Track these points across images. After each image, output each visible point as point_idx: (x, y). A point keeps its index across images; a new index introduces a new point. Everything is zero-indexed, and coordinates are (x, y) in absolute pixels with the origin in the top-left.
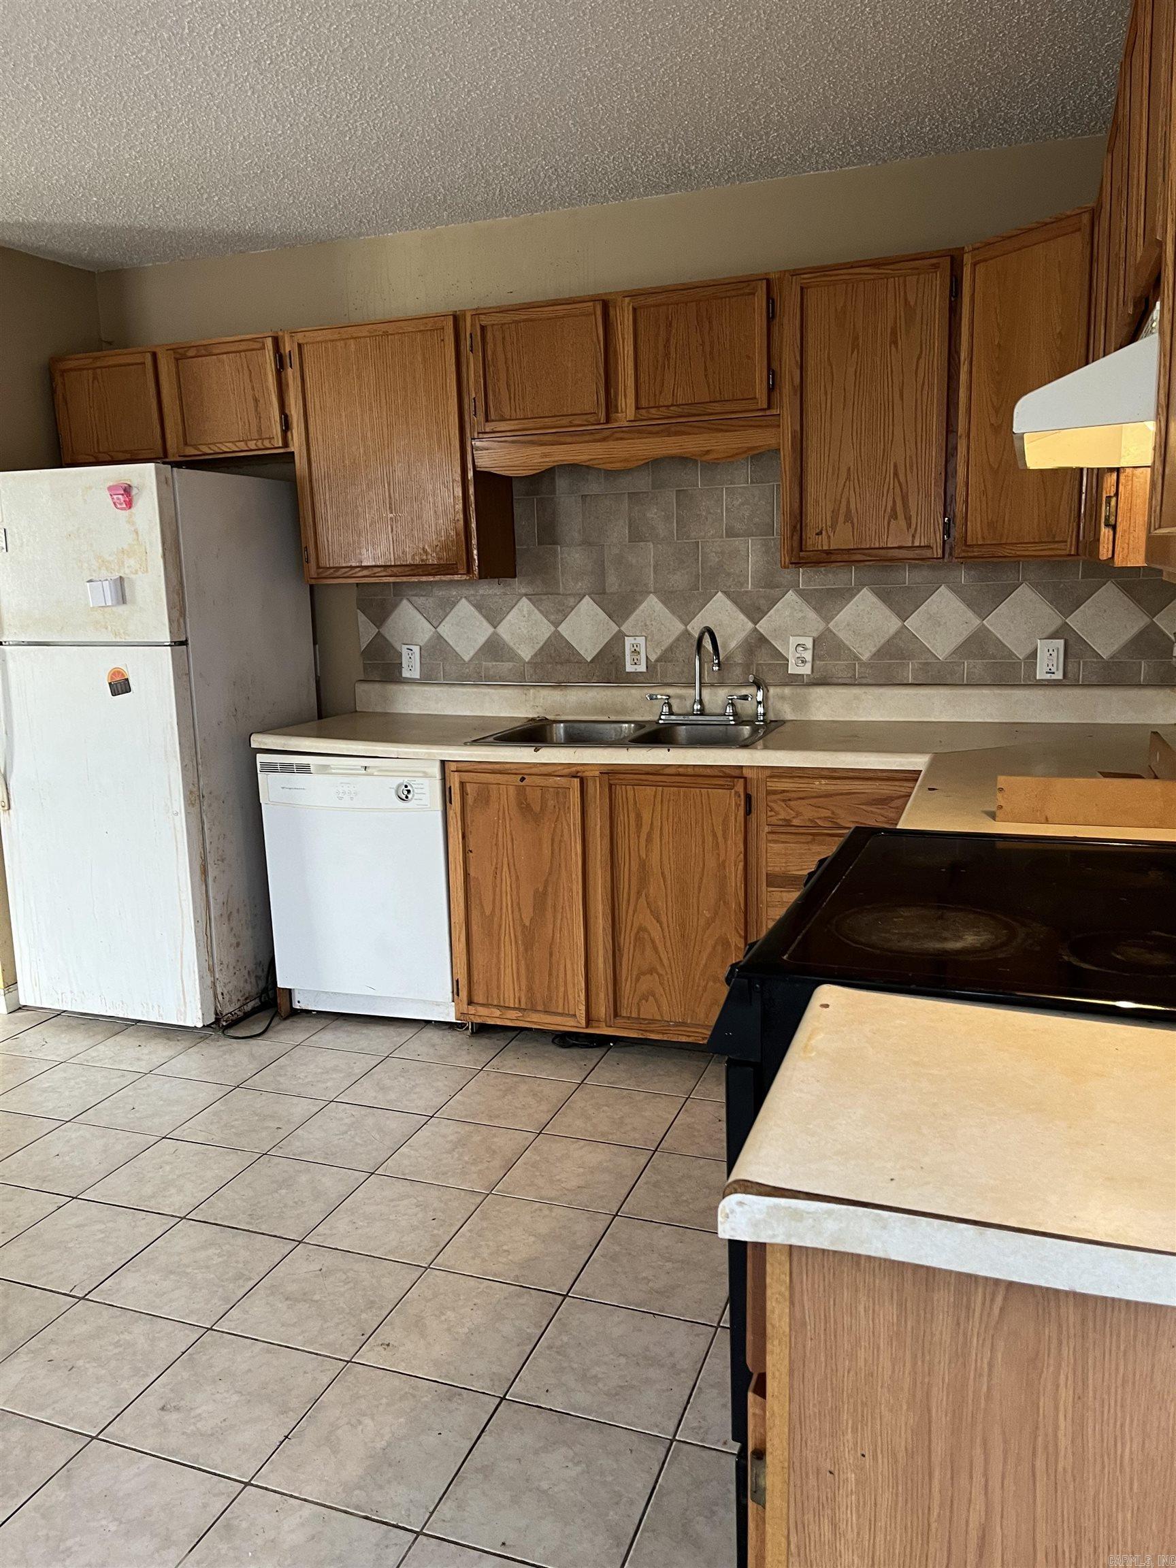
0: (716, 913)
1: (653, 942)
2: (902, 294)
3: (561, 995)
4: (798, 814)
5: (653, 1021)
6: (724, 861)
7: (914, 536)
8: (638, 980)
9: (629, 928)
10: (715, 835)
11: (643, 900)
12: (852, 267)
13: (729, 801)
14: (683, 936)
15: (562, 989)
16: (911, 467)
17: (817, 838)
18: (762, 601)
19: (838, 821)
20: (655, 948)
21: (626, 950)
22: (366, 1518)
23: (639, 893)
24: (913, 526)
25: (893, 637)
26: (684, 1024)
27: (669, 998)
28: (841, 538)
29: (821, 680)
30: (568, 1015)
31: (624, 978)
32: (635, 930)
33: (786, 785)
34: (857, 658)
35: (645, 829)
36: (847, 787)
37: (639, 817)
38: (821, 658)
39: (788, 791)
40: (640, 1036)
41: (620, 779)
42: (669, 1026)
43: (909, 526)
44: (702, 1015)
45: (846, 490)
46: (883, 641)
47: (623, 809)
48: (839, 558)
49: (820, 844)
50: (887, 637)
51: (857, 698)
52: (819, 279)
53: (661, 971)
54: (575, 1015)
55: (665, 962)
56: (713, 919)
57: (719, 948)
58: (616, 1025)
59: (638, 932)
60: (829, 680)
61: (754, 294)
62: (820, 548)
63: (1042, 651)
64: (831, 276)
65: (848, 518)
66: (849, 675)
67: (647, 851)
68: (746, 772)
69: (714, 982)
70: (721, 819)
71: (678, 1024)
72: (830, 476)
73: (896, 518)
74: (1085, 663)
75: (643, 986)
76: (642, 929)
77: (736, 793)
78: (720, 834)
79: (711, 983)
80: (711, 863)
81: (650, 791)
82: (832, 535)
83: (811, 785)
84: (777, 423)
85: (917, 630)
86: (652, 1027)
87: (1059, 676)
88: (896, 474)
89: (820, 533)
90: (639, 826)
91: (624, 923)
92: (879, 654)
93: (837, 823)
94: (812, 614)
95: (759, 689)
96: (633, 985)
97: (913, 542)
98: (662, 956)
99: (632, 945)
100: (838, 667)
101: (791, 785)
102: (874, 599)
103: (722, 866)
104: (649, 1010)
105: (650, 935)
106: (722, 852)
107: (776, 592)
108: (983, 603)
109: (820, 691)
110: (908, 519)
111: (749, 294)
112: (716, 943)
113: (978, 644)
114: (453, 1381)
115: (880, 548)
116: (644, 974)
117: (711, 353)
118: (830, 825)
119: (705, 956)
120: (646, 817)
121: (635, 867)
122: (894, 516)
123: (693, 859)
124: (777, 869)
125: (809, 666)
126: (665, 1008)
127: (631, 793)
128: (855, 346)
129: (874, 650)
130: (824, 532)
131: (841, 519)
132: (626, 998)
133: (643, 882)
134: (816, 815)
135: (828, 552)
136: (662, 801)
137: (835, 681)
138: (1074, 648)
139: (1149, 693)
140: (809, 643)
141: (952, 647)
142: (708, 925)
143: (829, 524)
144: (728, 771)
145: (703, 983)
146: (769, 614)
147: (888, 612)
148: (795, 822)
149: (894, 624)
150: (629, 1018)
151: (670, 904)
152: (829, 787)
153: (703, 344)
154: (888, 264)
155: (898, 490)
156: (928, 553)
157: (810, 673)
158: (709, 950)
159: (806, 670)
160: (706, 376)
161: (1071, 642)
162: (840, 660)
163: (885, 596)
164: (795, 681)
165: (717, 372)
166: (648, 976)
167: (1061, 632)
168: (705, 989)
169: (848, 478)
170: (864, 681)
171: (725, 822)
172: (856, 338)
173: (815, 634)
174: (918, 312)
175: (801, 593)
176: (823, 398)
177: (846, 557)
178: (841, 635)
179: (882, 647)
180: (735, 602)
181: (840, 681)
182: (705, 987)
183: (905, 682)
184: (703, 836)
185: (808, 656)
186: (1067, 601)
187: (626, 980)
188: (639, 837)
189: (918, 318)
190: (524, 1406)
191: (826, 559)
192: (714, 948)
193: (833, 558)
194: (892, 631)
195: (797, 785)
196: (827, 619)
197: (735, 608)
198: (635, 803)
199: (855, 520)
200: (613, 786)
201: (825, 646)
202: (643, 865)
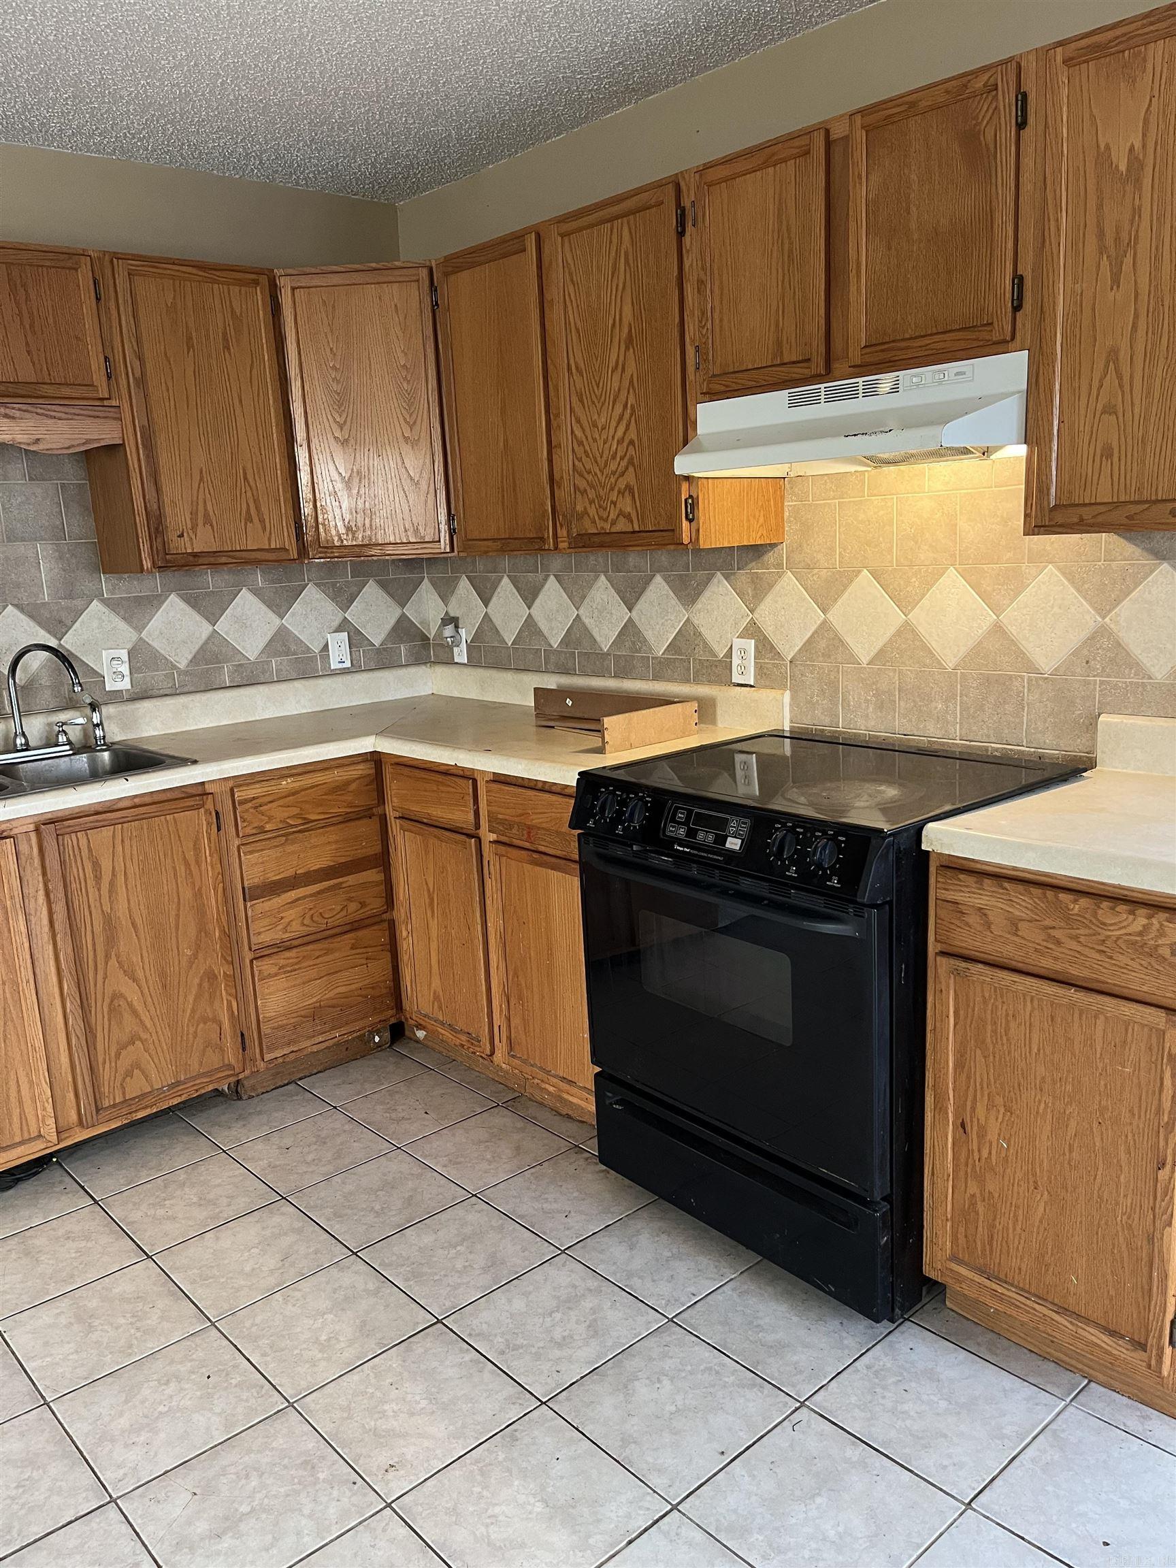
0: (198, 947)
1: (130, 1005)
2: (228, 303)
3: (16, 1119)
4: (270, 818)
5: (143, 1096)
6: (200, 889)
7: (269, 539)
8: (118, 1056)
9: (99, 997)
10: (187, 864)
11: (113, 962)
12: (174, 264)
13: (200, 820)
14: (164, 986)
15: (16, 1113)
16: (259, 472)
17: (290, 837)
18: (63, 615)
19: (307, 816)
20: (135, 1013)
21: (99, 1028)
22: (630, 1542)
23: (107, 957)
24: (268, 530)
25: (206, 643)
26: (178, 1083)
27: (156, 1061)
28: (202, 541)
29: (140, 695)
30: (30, 1140)
31: (100, 1060)
32: (107, 1001)
33: (254, 791)
34: (174, 667)
35: (106, 879)
36: (310, 781)
37: (96, 865)
38: (139, 670)
39: (257, 798)
40: (126, 1122)
41: (69, 827)
42: (164, 1092)
43: (264, 529)
44: (197, 1066)
45: (201, 490)
46: (197, 647)
47: (76, 861)
48: (206, 560)
49: (293, 842)
50: (201, 642)
51: (185, 707)
52: (146, 269)
53: (144, 1036)
54: (40, 1136)
55: (148, 1023)
56: (195, 956)
57: (206, 985)
58: (100, 1121)
59: (112, 1001)
60: (150, 693)
61: (76, 270)
62: (184, 551)
63: (332, 646)
64: (157, 268)
65: (207, 520)
66: (170, 685)
67: (111, 902)
68: (209, 788)
69: (205, 1023)
70: (191, 845)
71: (172, 1086)
72: (183, 475)
73: (251, 521)
74: (364, 651)
75: (125, 1062)
76: (116, 996)
77: (206, 811)
78: (193, 863)
79: (201, 1025)
80: (187, 894)
81: (107, 832)
82: (194, 537)
83: (279, 787)
84: (118, 416)
85: (227, 633)
86: (145, 1102)
87: (348, 664)
88: (246, 478)
89: (181, 536)
90: (98, 878)
91: (93, 996)
92: (194, 660)
93: (305, 819)
94: (122, 625)
95: (94, 710)
96: (113, 1064)
97: (270, 545)
98: (143, 1018)
99: (106, 1019)
100: (157, 678)
101: (260, 790)
102: (182, 605)
103: (198, 894)
104: (136, 1086)
105: (126, 999)
106: (197, 879)
107: (78, 603)
108: (280, 603)
109: (146, 704)
110: (262, 521)
111: (70, 268)
112: (201, 980)
113: (281, 642)
114: (491, 1431)
115: (240, 551)
116: (124, 1047)
117: (32, 326)
118: (300, 821)
119: (191, 999)
120: (106, 865)
121: (98, 928)
122: (249, 519)
123: (167, 897)
124: (256, 880)
125: (127, 679)
126: (153, 1075)
127: (83, 842)
128: (190, 346)
129: (190, 657)
130: (185, 534)
131: (200, 521)
132: (106, 1083)
133: (111, 940)
134: (286, 815)
135: (195, 555)
136: (122, 841)
137: (155, 692)
138: (356, 639)
139: (413, 670)
140: (124, 654)
141: (261, 646)
142: (191, 963)
143: (189, 526)
144: (190, 791)
145: (192, 1030)
146: (74, 627)
147: (198, 617)
148: (268, 827)
149: (205, 629)
150: (114, 1106)
151: (145, 954)
152: (295, 785)
153: (20, 314)
154: (215, 270)
155: (249, 494)
156: (283, 556)
157: (130, 687)
158: (194, 991)
159: (125, 684)
160: (29, 352)
161: (352, 634)
162: (157, 671)
163: (193, 602)
164: (116, 697)
165: (42, 349)
166: (131, 1048)
167: (344, 626)
168: (195, 1035)
169: (201, 479)
170: (186, 689)
171: (197, 848)
172: (190, 338)
173: (129, 646)
174: (245, 321)
175: (106, 602)
176: (165, 394)
177: (212, 560)
178: (155, 644)
179: (198, 652)
180: (31, 617)
181: (161, 692)
182: (195, 1032)
183: (223, 685)
184: (174, 868)
185: (125, 669)
186: (345, 599)
187: (104, 1063)
188: (99, 890)
189: (245, 329)
190: (564, 1393)
191: (191, 563)
192: (200, 985)
193: (201, 561)
194: (204, 636)
195: (265, 789)
196: (139, 629)
197: (32, 624)
198: (90, 850)
199: (214, 523)
200: (60, 837)
201: (141, 657)
202: (110, 923)
